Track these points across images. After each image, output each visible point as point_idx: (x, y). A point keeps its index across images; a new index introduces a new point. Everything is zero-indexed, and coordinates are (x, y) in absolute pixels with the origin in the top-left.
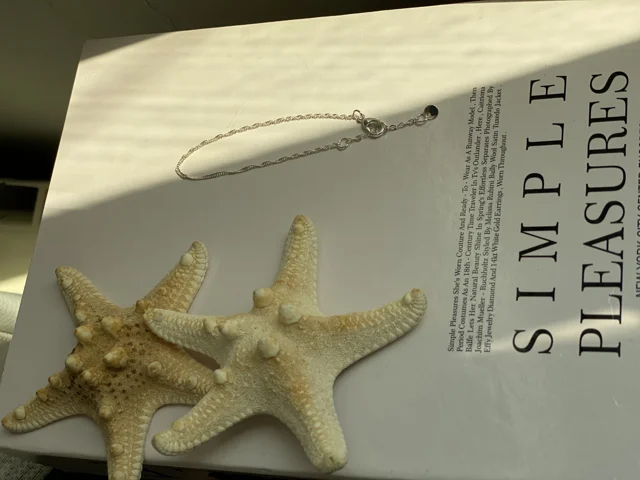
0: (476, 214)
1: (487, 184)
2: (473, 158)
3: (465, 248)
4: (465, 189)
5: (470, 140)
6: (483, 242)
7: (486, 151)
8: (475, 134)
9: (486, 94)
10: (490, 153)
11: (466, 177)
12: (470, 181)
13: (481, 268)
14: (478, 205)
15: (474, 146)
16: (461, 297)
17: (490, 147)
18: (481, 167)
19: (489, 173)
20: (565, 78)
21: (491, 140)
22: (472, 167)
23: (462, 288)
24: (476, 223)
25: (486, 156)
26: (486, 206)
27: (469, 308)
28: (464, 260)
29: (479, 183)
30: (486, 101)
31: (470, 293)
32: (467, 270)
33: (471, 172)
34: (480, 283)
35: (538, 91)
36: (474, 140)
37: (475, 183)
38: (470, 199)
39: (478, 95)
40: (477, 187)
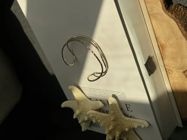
0: (100, 92)
2: (110, 92)
3: (93, 90)
4: (104, 90)
5: (113, 91)
6: (96, 93)
9: (124, 95)
11: (106, 90)
12: (105, 91)
13: (91, 92)
14: (102, 92)
15: (112, 92)
16: (85, 89)
18: (109, 93)
20: (132, 111)
22: (108, 91)
23: (86, 89)
24: (98, 92)
26: (102, 94)
28: (91, 89)
30: (122, 95)
31: (87, 90)
32: (90, 90)
33: (107, 91)
34: (89, 92)
35: (128, 106)
36: (114, 92)
37: (105, 92)
38: (102, 91)
39: (123, 94)
40: (104, 92)
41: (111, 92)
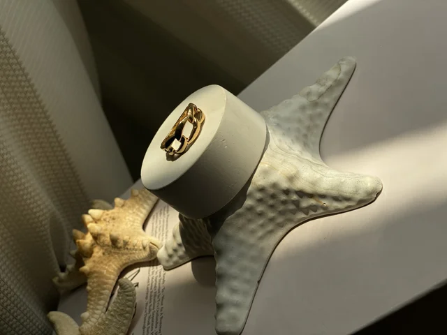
1: (152, 300)
7: (153, 321)
8: (158, 330)
10: (151, 321)
15: (159, 321)
17: (150, 325)
19: (152, 307)
21: (150, 329)
25: (153, 318)
27: (161, 229)
29: (156, 298)
33: (160, 303)
37: (159, 296)
41: (159, 317)
